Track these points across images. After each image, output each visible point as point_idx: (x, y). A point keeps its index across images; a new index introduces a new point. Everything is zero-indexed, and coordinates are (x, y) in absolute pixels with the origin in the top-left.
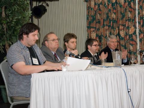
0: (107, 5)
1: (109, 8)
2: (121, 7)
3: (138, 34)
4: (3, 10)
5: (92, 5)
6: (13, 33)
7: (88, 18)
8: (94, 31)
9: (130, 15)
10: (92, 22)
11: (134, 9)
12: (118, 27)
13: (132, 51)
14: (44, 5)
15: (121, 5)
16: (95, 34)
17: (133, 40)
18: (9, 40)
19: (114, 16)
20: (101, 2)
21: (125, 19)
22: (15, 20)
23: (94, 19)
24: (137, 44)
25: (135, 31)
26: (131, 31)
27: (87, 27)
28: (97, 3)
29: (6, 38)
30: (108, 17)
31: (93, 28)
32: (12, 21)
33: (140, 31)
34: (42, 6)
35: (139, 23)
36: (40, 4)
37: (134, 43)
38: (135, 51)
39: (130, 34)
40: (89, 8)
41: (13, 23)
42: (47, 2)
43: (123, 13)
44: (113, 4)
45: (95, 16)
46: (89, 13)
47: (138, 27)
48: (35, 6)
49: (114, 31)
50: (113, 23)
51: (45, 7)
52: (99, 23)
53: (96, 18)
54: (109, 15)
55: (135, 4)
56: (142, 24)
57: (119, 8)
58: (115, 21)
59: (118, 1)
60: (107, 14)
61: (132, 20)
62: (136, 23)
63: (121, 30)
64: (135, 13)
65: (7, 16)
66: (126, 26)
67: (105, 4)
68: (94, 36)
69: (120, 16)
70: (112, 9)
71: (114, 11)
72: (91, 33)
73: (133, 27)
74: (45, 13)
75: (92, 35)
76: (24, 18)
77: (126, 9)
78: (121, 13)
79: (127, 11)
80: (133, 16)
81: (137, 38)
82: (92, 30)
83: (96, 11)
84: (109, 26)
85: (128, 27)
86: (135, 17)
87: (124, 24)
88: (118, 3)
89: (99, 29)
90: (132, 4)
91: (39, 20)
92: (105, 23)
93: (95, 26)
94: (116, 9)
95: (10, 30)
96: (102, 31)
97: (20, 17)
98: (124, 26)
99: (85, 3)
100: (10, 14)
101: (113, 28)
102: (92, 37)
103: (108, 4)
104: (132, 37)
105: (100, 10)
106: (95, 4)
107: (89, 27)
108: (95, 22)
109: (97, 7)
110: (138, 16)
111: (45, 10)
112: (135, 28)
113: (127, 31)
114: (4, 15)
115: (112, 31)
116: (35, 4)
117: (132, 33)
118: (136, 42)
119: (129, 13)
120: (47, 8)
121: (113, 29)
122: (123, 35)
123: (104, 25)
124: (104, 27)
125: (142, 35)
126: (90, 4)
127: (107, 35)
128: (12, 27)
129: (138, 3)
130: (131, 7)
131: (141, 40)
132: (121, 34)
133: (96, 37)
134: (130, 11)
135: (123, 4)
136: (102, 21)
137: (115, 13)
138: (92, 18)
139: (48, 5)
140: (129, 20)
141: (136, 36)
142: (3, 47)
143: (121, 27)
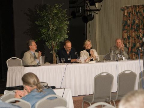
0: (133, 13)
2: (141, 16)
5: (126, 13)
7: (123, 22)
8: (126, 32)
15: (141, 14)
20: (131, 11)
23: (126, 23)
28: (128, 12)
30: (134, 22)
31: (127, 30)
40: (124, 15)
45: (127, 21)
46: (124, 19)
50: (137, 27)
52: (129, 27)
59: (139, 11)
60: (134, 20)
63: (141, 33)
68: (126, 36)
69: (140, 22)
75: (125, 35)
78: (141, 19)
82: (125, 31)
84: (134, 29)
87: (143, 28)
99: (122, 12)
102: (125, 36)
103: (135, 13)
105: (130, 17)
107: (123, 30)
108: (127, 25)
109: (128, 15)
121: (137, 32)
123: (132, 28)
126: (124, 12)
132: (140, 35)
135: (142, 13)
136: (131, 25)
143: (141, 30)
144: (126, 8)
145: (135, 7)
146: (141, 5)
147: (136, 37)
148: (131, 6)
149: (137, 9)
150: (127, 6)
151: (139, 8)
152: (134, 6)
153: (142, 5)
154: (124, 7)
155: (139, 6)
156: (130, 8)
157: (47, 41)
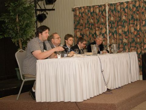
0: (87, 13)
1: (89, 16)
2: (96, 15)
3: (108, 33)
4: (17, 16)
6: (24, 32)
7: (74, 23)
8: (78, 31)
9: (102, 20)
10: (77, 25)
11: (105, 17)
12: (95, 29)
13: (104, 44)
14: (45, 13)
15: (97, 14)
16: (80, 33)
17: (104, 37)
18: (21, 37)
19: (92, 21)
20: (83, 12)
21: (99, 23)
22: (25, 24)
23: (79, 23)
24: (107, 40)
25: (106, 31)
26: (103, 31)
27: (74, 28)
28: (80, 12)
29: (19, 36)
30: (88, 22)
31: (78, 29)
32: (23, 24)
33: (109, 31)
34: (43, 14)
35: (109, 26)
36: (42, 13)
37: (105, 39)
38: (106, 45)
39: (103, 33)
40: (75, 15)
41: (24, 25)
42: (47, 11)
43: (98, 19)
44: (91, 13)
45: (80, 21)
46: (75, 19)
47: (108, 29)
48: (39, 14)
49: (92, 31)
50: (91, 26)
51: (45, 15)
52: (82, 26)
53: (80, 22)
54: (89, 20)
55: (106, 13)
56: (110, 26)
57: (95, 16)
58: (93, 25)
59: (94, 11)
60: (88, 19)
61: (104, 24)
62: (107, 25)
64: (106, 19)
65: (20, 21)
66: (100, 28)
67: (86, 13)
69: (96, 21)
70: (90, 16)
71: (92, 18)
72: (77, 33)
73: (104, 29)
74: (45, 19)
76: (31, 22)
77: (100, 17)
78: (97, 19)
79: (101, 17)
80: (105, 21)
81: (107, 36)
82: (77, 30)
83: (80, 18)
84: (89, 28)
85: (101, 29)
86: (106, 21)
87: (99, 26)
88: (95, 12)
89: (82, 30)
90: (104, 13)
91: (41, 23)
92: (86, 26)
93: (79, 28)
94: (93, 17)
95: (22, 30)
96: (84, 31)
97: (28, 22)
98: (99, 27)
99: (73, 12)
100: (21, 20)
101: (91, 29)
102: (77, 35)
104: (104, 35)
105: (83, 17)
106: (79, 13)
107: (75, 29)
108: (79, 25)
109: (80, 15)
110: (108, 21)
111: (46, 17)
112: (106, 29)
113: (101, 31)
114: (17, 20)
115: (91, 31)
116: (38, 13)
117: (104, 33)
118: (107, 39)
119: (102, 19)
120: (47, 15)
122: (98, 34)
123: (85, 27)
124: (85, 28)
125: (111, 34)
126: (76, 13)
127: (88, 34)
128: (23, 28)
129: (108, 13)
130: (103, 15)
131: (110, 37)
132: (97, 33)
133: (80, 35)
134: (102, 18)
135: (98, 13)
136: (84, 24)
137: (93, 19)
138: (77, 22)
139: (47, 14)
140: (102, 24)
141: (107, 34)
142: (17, 42)
143: (97, 29)
144: (77, 9)
145: (89, 7)
146: (96, 5)
147: (91, 35)
148: (84, 7)
149: (91, 9)
150: (79, 7)
151: (93, 8)
152: (87, 6)
153: (98, 5)
154: (75, 8)
155: (93, 6)
156: (83, 8)
157: (13, 38)
